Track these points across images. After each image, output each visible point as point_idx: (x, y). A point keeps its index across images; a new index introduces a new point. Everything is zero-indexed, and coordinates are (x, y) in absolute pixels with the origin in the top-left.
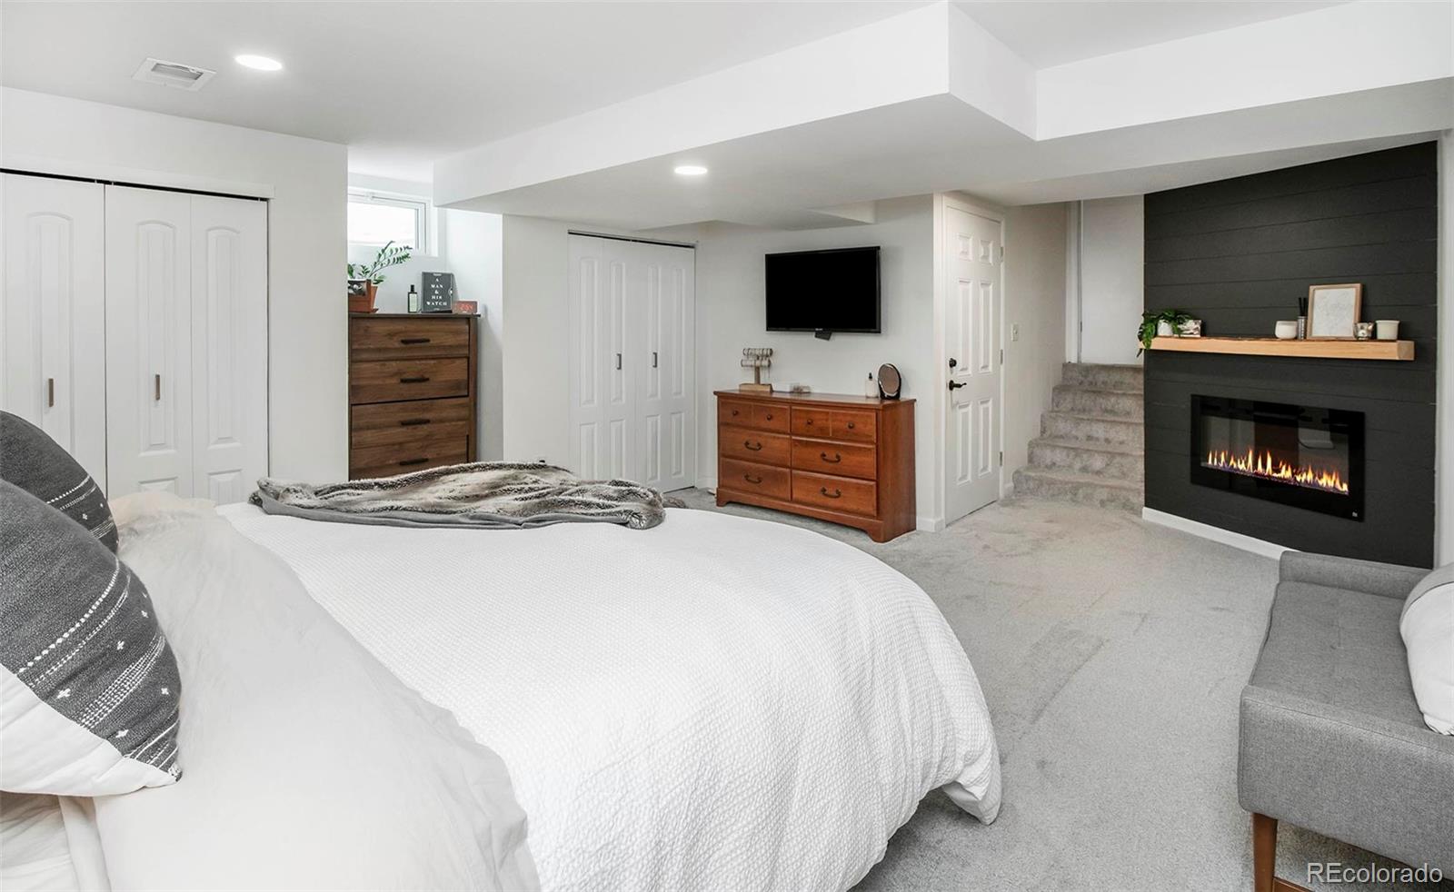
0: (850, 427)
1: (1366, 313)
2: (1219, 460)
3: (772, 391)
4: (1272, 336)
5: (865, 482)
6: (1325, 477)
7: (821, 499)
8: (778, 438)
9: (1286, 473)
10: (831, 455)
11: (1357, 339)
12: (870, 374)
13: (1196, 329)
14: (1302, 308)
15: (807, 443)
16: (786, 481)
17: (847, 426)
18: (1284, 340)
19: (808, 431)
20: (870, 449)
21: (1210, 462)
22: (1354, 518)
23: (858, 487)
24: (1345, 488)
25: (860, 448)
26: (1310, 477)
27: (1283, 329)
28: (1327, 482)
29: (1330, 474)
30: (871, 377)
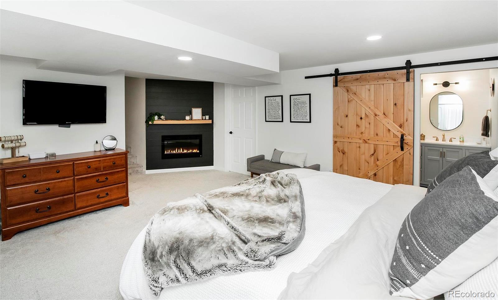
0: (113, 164)
1: (203, 114)
2: (168, 152)
3: (30, 159)
4: (184, 119)
5: (121, 184)
6: (194, 150)
7: (97, 201)
8: (65, 181)
9: (185, 151)
10: (102, 179)
11: (203, 119)
12: (97, 141)
13: (164, 118)
14: (190, 113)
15: (86, 178)
16: (73, 201)
17: (112, 163)
18: (187, 120)
19: (87, 172)
20: (124, 170)
21: (165, 153)
22: (201, 157)
23: (118, 188)
24: (198, 151)
25: (118, 171)
26: (191, 151)
27: (188, 118)
28: (195, 151)
29: (195, 150)
30: (97, 142)
